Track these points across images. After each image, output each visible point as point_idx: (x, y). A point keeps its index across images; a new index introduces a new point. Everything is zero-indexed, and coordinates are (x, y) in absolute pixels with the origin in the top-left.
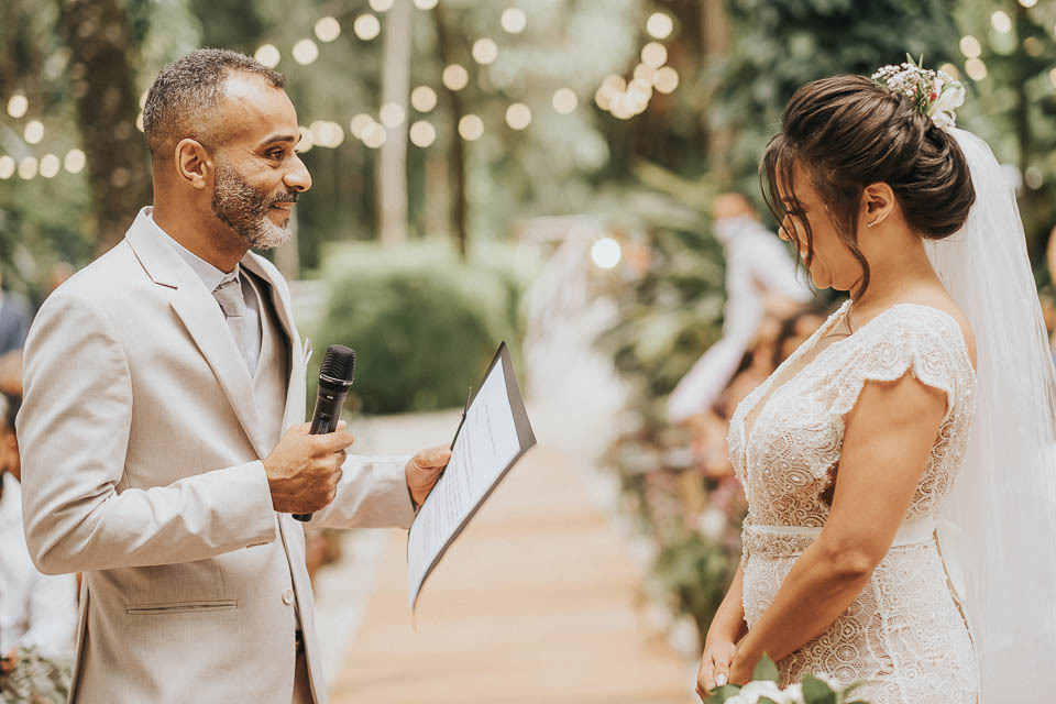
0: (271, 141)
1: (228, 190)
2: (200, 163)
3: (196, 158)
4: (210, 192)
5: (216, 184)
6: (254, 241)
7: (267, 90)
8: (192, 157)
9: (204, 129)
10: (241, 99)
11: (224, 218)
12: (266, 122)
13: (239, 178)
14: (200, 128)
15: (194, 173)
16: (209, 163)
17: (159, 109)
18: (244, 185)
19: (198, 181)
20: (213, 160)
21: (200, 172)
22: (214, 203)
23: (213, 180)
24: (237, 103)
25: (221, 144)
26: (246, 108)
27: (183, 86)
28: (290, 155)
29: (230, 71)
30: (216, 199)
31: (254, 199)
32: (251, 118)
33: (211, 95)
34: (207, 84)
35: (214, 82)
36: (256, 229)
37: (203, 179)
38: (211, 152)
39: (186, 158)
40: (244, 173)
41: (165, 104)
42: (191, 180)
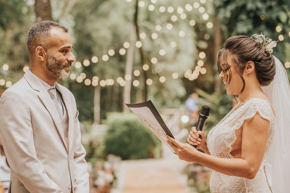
0: (64, 48)
1: (51, 62)
2: (43, 53)
3: (42, 52)
4: (45, 62)
5: (47, 60)
6: (58, 77)
7: (63, 32)
8: (40, 52)
9: (44, 43)
10: (55, 35)
11: (49, 70)
12: (62, 42)
13: (54, 58)
14: (43, 43)
15: (41, 56)
16: (45, 54)
17: (31, 37)
18: (55, 60)
19: (42, 59)
20: (46, 52)
21: (43, 56)
22: (47, 65)
23: (47, 58)
24: (54, 36)
25: (49, 48)
26: (57, 37)
27: (38, 31)
28: (69, 52)
29: (52, 27)
30: (47, 64)
31: (58, 64)
32: (58, 41)
33: (46, 33)
34: (45, 30)
35: (47, 30)
36: (59, 73)
37: (43, 58)
38: (46, 50)
39: (39, 52)
40: (55, 57)
41: (33, 36)
42: (40, 58)
